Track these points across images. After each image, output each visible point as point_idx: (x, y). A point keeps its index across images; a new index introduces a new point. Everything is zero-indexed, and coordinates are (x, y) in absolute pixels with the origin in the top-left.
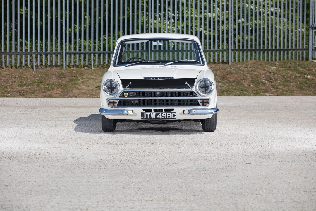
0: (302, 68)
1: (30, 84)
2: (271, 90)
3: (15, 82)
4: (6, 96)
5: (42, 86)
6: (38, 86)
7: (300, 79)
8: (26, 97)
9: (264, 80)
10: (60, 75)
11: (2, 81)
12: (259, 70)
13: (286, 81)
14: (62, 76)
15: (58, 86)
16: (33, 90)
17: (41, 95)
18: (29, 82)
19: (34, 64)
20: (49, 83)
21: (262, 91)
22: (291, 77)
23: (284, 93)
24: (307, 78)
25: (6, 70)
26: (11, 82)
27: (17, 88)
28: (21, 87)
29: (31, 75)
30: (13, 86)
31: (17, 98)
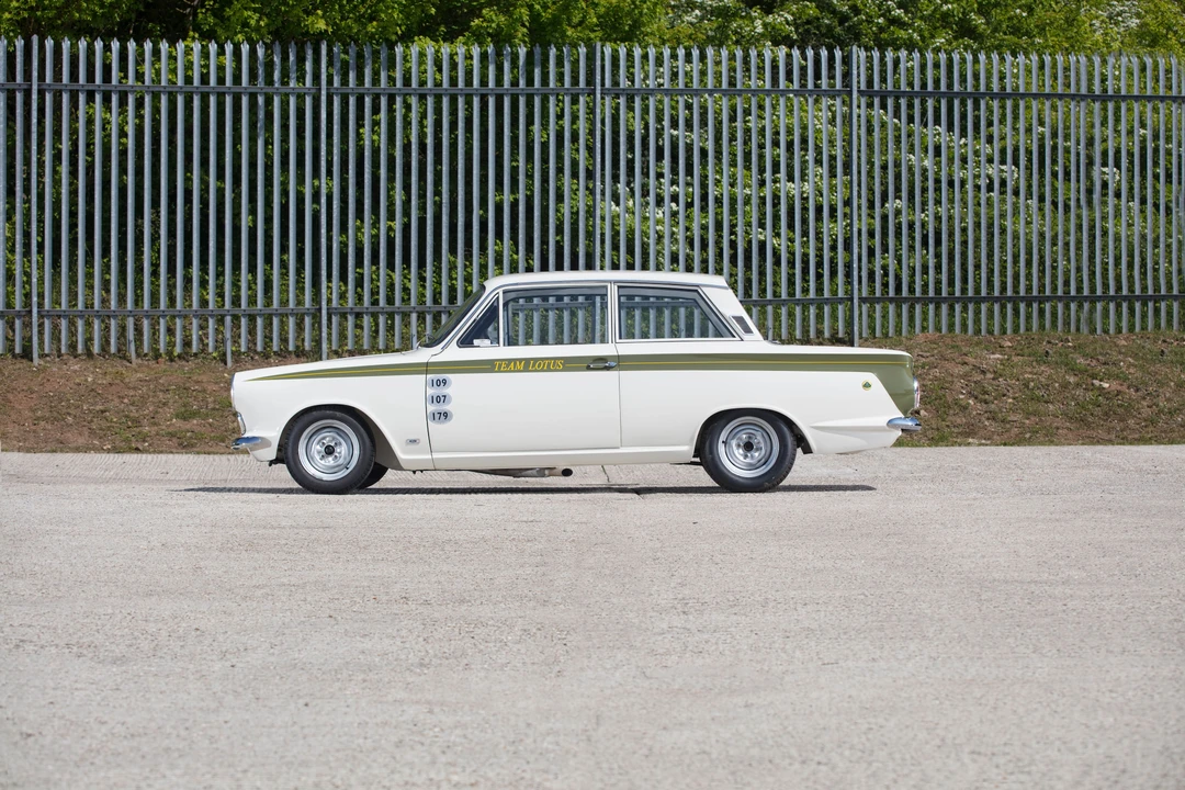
0: (1085, 356)
1: (214, 409)
2: (985, 427)
3: (165, 404)
4: (137, 450)
7: (1079, 392)
8: (198, 453)
9: (962, 397)
11: (126, 401)
12: (947, 365)
13: (1032, 398)
16: (223, 428)
18: (211, 406)
19: (229, 348)
21: (956, 430)
22: (1048, 386)
23: (1028, 436)
24: (1101, 388)
25: (140, 366)
26: (154, 403)
27: (171, 424)
28: (185, 419)
29: (216, 383)
30: (158, 416)
31: (171, 456)
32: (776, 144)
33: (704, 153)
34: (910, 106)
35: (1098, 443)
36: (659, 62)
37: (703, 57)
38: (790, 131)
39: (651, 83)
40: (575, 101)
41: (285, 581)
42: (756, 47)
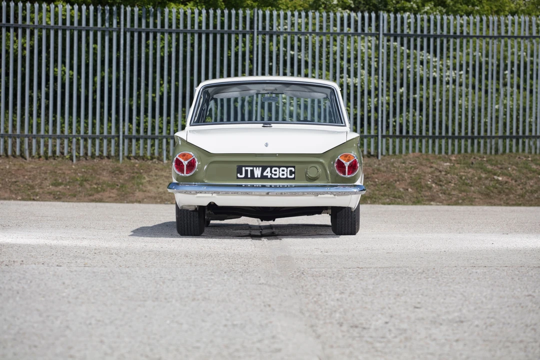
0: (492, 165)
1: (69, 182)
2: (440, 197)
3: (46, 179)
4: (34, 200)
5: (88, 186)
6: (81, 185)
7: (487, 182)
8: (63, 201)
9: (429, 183)
10: (115, 171)
11: (26, 177)
12: (423, 168)
13: (464, 184)
14: (117, 172)
15: (113, 186)
16: (74, 191)
17: (86, 198)
18: (68, 180)
19: (75, 154)
20: (98, 182)
21: (425, 198)
22: (472, 178)
23: (460, 201)
24: (498, 180)
25: (31, 162)
26: (40, 178)
27: (49, 188)
28: (56, 186)
29: (69, 170)
30: (43, 184)
31: (51, 203)
32: (342, 59)
33: (306, 63)
34: (409, 41)
35: (495, 205)
36: (285, 18)
37: (307, 16)
38: (349, 53)
39: (281, 28)
40: (244, 36)
42: (333, 11)
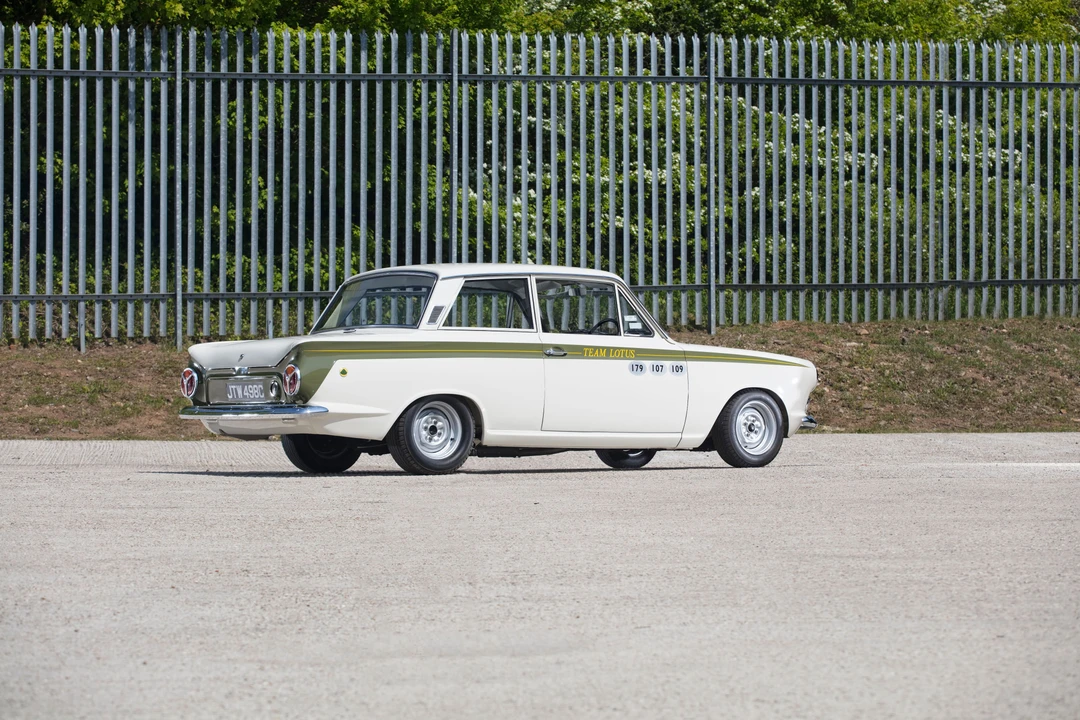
0: (942, 343)
1: (67, 395)
2: (840, 414)
3: (17, 390)
5: (105, 404)
6: (92, 402)
7: (935, 380)
8: (51, 439)
10: (166, 368)
12: (803, 353)
13: (888, 385)
14: (170, 371)
15: (157, 403)
16: (76, 414)
17: (100, 430)
18: (64, 392)
19: (83, 333)
20: (127, 393)
22: (904, 373)
23: (882, 423)
26: (6, 389)
27: (23, 410)
28: (37, 404)
29: (70, 369)
30: (11, 402)
31: (23, 442)
32: (633, 130)
33: (561, 138)
34: (768, 94)
35: (953, 430)
36: (517, 49)
37: (561, 45)
38: (647, 119)
39: (509, 70)
40: (432, 88)
41: (131, 555)
42: (614, 34)
